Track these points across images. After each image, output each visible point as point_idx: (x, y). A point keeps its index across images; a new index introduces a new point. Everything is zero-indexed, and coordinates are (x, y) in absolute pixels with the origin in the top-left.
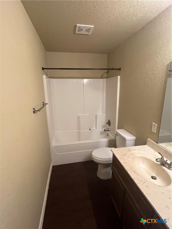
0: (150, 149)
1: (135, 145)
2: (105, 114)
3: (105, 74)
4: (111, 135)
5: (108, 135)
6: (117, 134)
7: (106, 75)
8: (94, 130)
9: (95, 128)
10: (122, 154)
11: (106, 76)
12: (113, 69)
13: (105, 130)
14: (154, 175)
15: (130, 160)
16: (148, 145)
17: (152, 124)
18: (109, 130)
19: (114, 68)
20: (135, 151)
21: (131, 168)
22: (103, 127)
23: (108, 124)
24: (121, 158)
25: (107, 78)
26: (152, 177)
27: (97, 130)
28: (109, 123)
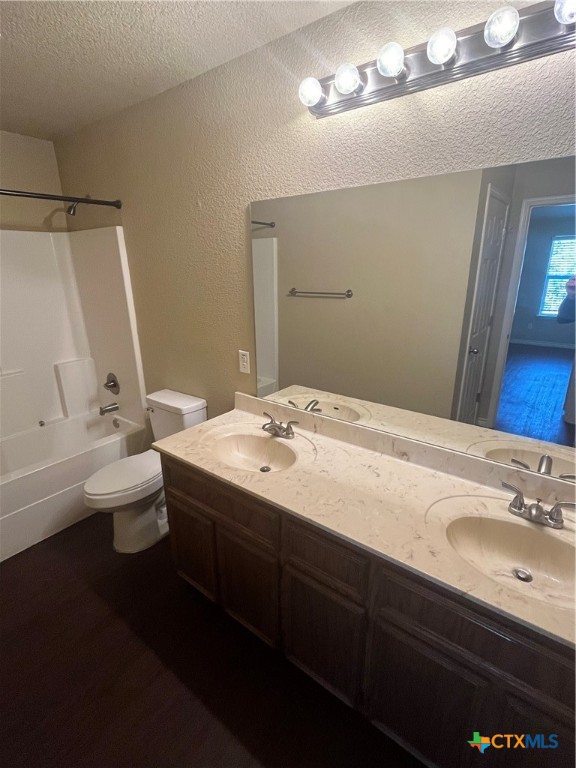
0: (245, 413)
1: (208, 418)
2: (88, 360)
3: (58, 214)
4: (126, 420)
5: (116, 424)
6: (153, 407)
7: (61, 219)
8: (60, 420)
9: (61, 416)
10: (188, 445)
11: (64, 224)
12: (87, 201)
13: (103, 412)
14: (264, 465)
15: (209, 450)
16: (239, 408)
17: (238, 353)
18: (117, 408)
19: (93, 198)
20: (214, 430)
21: (219, 465)
22: (91, 403)
23: (110, 387)
24: (187, 454)
25: (69, 230)
26: (263, 470)
27: (71, 418)
28: (113, 384)
